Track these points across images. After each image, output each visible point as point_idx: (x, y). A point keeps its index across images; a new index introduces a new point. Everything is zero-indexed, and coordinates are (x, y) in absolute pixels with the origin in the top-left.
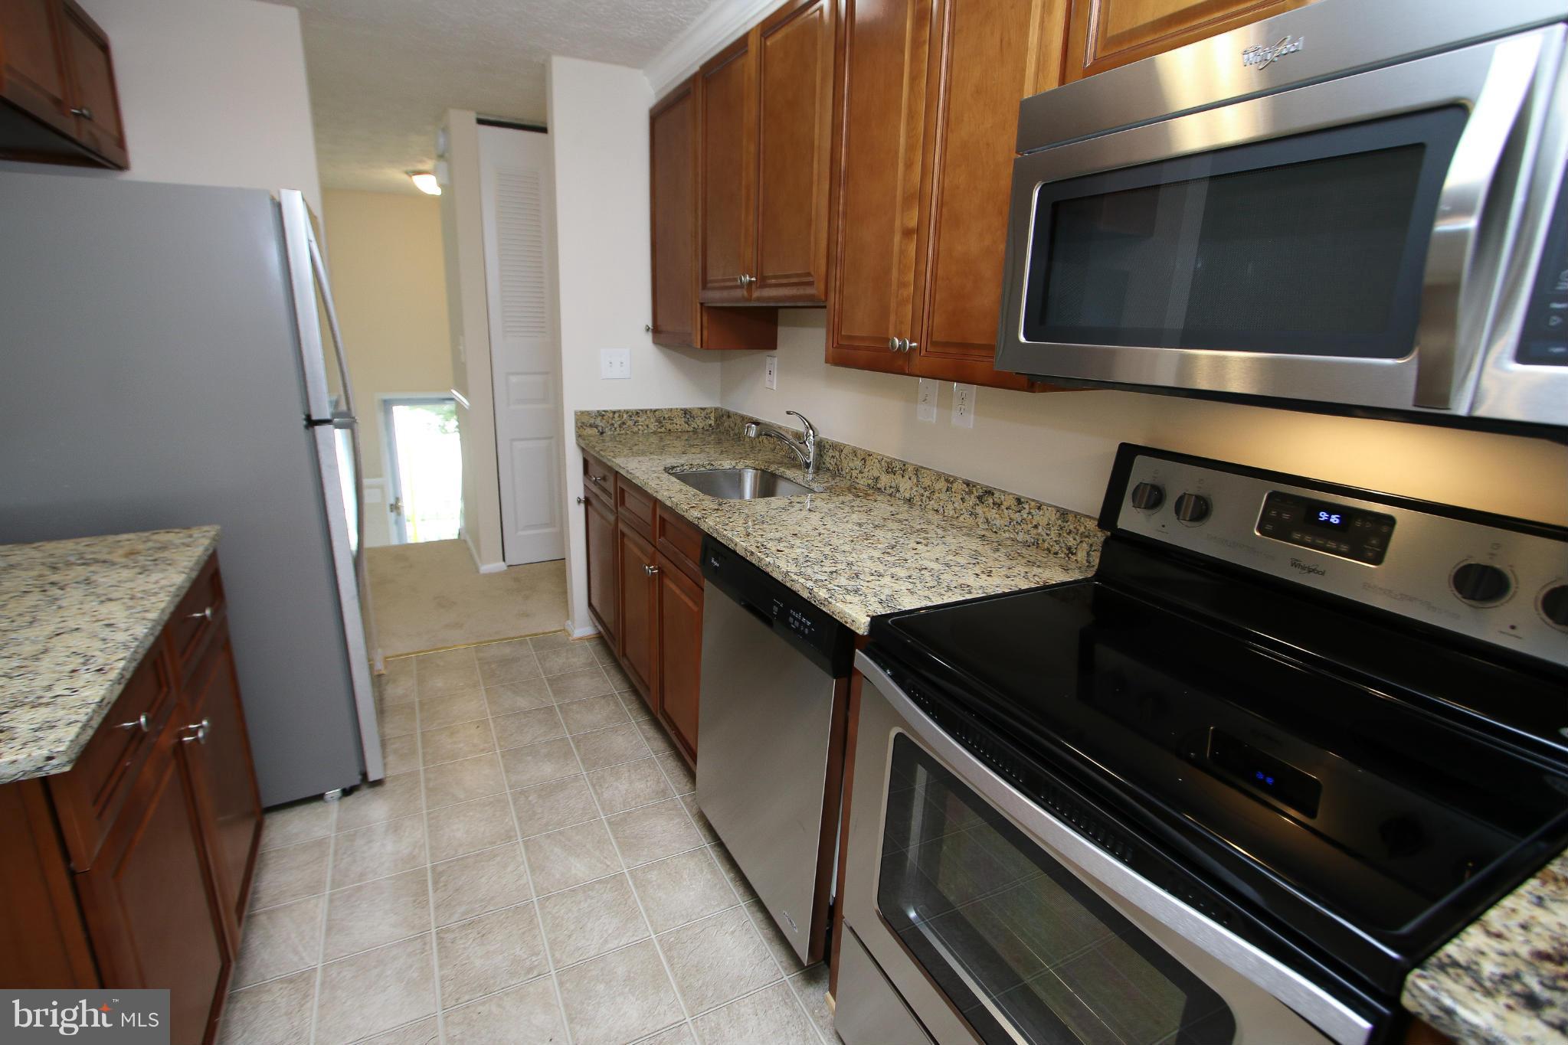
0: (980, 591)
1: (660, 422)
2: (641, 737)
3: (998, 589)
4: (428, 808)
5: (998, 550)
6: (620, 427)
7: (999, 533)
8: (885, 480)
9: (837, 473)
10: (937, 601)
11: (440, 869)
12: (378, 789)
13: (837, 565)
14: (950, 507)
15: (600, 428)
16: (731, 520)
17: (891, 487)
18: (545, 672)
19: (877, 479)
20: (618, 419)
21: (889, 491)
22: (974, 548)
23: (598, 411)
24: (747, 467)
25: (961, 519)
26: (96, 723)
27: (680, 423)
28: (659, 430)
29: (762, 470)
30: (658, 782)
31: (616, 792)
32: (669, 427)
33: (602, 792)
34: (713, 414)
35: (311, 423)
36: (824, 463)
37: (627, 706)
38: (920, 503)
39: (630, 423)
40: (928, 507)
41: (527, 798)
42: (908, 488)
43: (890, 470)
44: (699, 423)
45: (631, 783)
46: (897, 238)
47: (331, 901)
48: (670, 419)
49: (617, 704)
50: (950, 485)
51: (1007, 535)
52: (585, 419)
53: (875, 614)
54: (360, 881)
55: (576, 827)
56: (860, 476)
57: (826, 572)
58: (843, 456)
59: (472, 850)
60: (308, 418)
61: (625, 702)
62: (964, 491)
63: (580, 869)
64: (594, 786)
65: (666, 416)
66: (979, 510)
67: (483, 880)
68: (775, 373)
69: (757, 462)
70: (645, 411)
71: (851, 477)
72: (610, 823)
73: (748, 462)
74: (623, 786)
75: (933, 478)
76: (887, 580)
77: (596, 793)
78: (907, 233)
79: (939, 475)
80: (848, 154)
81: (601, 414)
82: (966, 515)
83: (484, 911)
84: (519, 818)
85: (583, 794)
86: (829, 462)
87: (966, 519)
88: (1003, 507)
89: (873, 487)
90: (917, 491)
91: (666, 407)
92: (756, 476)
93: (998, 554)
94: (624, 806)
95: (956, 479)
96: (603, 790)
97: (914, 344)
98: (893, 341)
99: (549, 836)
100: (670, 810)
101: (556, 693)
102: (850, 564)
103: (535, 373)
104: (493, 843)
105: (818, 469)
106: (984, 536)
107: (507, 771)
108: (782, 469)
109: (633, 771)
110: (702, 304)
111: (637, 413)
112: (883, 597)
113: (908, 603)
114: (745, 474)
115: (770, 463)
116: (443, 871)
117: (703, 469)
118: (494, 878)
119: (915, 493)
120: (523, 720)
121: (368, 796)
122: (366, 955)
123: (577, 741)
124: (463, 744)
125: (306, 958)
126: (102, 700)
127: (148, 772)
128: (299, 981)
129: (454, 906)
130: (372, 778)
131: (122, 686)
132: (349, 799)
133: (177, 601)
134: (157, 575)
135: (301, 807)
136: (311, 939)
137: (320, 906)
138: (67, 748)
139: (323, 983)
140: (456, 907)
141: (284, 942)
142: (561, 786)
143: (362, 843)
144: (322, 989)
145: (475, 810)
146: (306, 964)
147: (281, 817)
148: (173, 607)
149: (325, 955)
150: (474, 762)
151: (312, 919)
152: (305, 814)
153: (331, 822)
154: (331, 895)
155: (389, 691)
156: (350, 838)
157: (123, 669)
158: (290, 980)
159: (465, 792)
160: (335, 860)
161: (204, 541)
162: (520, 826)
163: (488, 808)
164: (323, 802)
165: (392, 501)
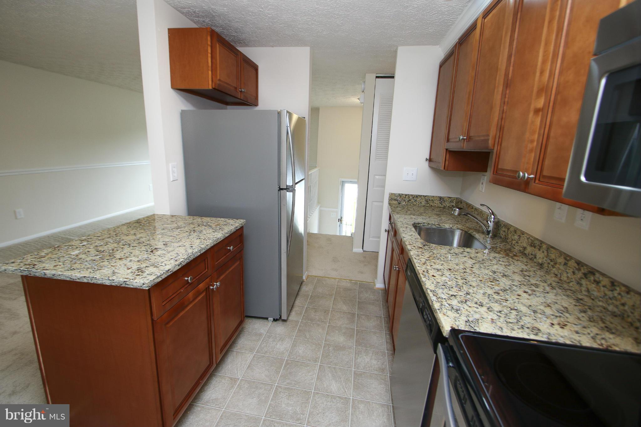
0: (545, 336)
1: (427, 202)
2: (384, 340)
3: (561, 339)
4: (296, 337)
5: (585, 312)
6: (408, 202)
7: (596, 300)
8: (529, 250)
9: (505, 240)
10: (507, 332)
11: (289, 362)
12: (284, 322)
13: (459, 292)
14: (565, 275)
15: (399, 201)
16: (423, 254)
17: (532, 254)
18: (358, 298)
19: (525, 248)
20: (408, 198)
21: (531, 257)
22: (566, 306)
23: (399, 194)
24: (458, 229)
25: (571, 284)
26: (163, 277)
27: (437, 203)
28: (426, 205)
29: (465, 231)
30: (383, 364)
31: (363, 360)
32: (431, 204)
33: (358, 358)
34: (455, 200)
35: (280, 189)
36: (499, 234)
37: (384, 324)
38: (547, 268)
39: (413, 200)
40: (551, 271)
41: (329, 347)
42: (542, 257)
43: (533, 245)
44: (447, 204)
45: (371, 359)
46: (531, 114)
47: (254, 357)
48: (432, 200)
49: (381, 321)
50: (566, 262)
51: (601, 304)
52: (393, 197)
53: (456, 328)
54: (265, 354)
55: (341, 369)
56: (516, 244)
57: (449, 294)
58: (509, 232)
59: (302, 360)
60: (279, 187)
61: (384, 321)
62: (575, 267)
63: (334, 387)
64: (356, 354)
65: (431, 199)
66: (584, 282)
67: (300, 373)
68: (484, 185)
69: (464, 227)
70: (421, 196)
71: (512, 244)
72: (354, 373)
73: (459, 226)
74: (367, 359)
75: (557, 255)
76: (483, 310)
77: (355, 357)
78: (537, 111)
79: (561, 253)
80: (513, 70)
81: (400, 195)
82: (574, 283)
83: (294, 386)
84: (323, 355)
85: (350, 356)
86: (502, 233)
87: (574, 285)
88: (601, 285)
89: (522, 252)
90: (546, 260)
91: (431, 195)
92: (461, 234)
93: (583, 314)
94: (364, 368)
95: (571, 258)
96: (359, 357)
97: (532, 176)
98: (519, 174)
99: (329, 367)
100: (382, 379)
101: (359, 308)
102: (468, 294)
103: (381, 175)
104: (309, 360)
105: (495, 236)
106: (581, 299)
107: (327, 334)
108: (474, 233)
109: (374, 354)
110: (447, 149)
111: (417, 197)
112: (471, 319)
113: (485, 328)
114: (456, 232)
115: (470, 229)
116: (290, 363)
117: (434, 226)
118: (304, 375)
119: (545, 261)
120: (342, 315)
121: (281, 324)
122: (254, 382)
123: (358, 332)
124: (317, 317)
125: (239, 373)
126: (169, 270)
127: (191, 295)
128: (234, 380)
129: (287, 379)
130: (283, 318)
131: (180, 267)
132: (275, 323)
133: (215, 243)
134: (216, 233)
135: (261, 320)
136: (243, 367)
137: (250, 357)
138: (148, 283)
139: (238, 385)
140: (287, 380)
141: (236, 364)
142: (343, 348)
143: (271, 340)
144: (237, 387)
145: (310, 344)
146: (238, 376)
147: (255, 321)
148: (213, 245)
149: (243, 375)
150: (318, 325)
151: (246, 360)
152: (262, 322)
153: (267, 329)
154: (255, 355)
155: (304, 288)
156: (269, 337)
157: (182, 262)
158: (231, 379)
159: (310, 336)
160: (261, 343)
161: (237, 225)
162: (322, 357)
163: (314, 345)
164: (267, 320)
165: (340, 218)
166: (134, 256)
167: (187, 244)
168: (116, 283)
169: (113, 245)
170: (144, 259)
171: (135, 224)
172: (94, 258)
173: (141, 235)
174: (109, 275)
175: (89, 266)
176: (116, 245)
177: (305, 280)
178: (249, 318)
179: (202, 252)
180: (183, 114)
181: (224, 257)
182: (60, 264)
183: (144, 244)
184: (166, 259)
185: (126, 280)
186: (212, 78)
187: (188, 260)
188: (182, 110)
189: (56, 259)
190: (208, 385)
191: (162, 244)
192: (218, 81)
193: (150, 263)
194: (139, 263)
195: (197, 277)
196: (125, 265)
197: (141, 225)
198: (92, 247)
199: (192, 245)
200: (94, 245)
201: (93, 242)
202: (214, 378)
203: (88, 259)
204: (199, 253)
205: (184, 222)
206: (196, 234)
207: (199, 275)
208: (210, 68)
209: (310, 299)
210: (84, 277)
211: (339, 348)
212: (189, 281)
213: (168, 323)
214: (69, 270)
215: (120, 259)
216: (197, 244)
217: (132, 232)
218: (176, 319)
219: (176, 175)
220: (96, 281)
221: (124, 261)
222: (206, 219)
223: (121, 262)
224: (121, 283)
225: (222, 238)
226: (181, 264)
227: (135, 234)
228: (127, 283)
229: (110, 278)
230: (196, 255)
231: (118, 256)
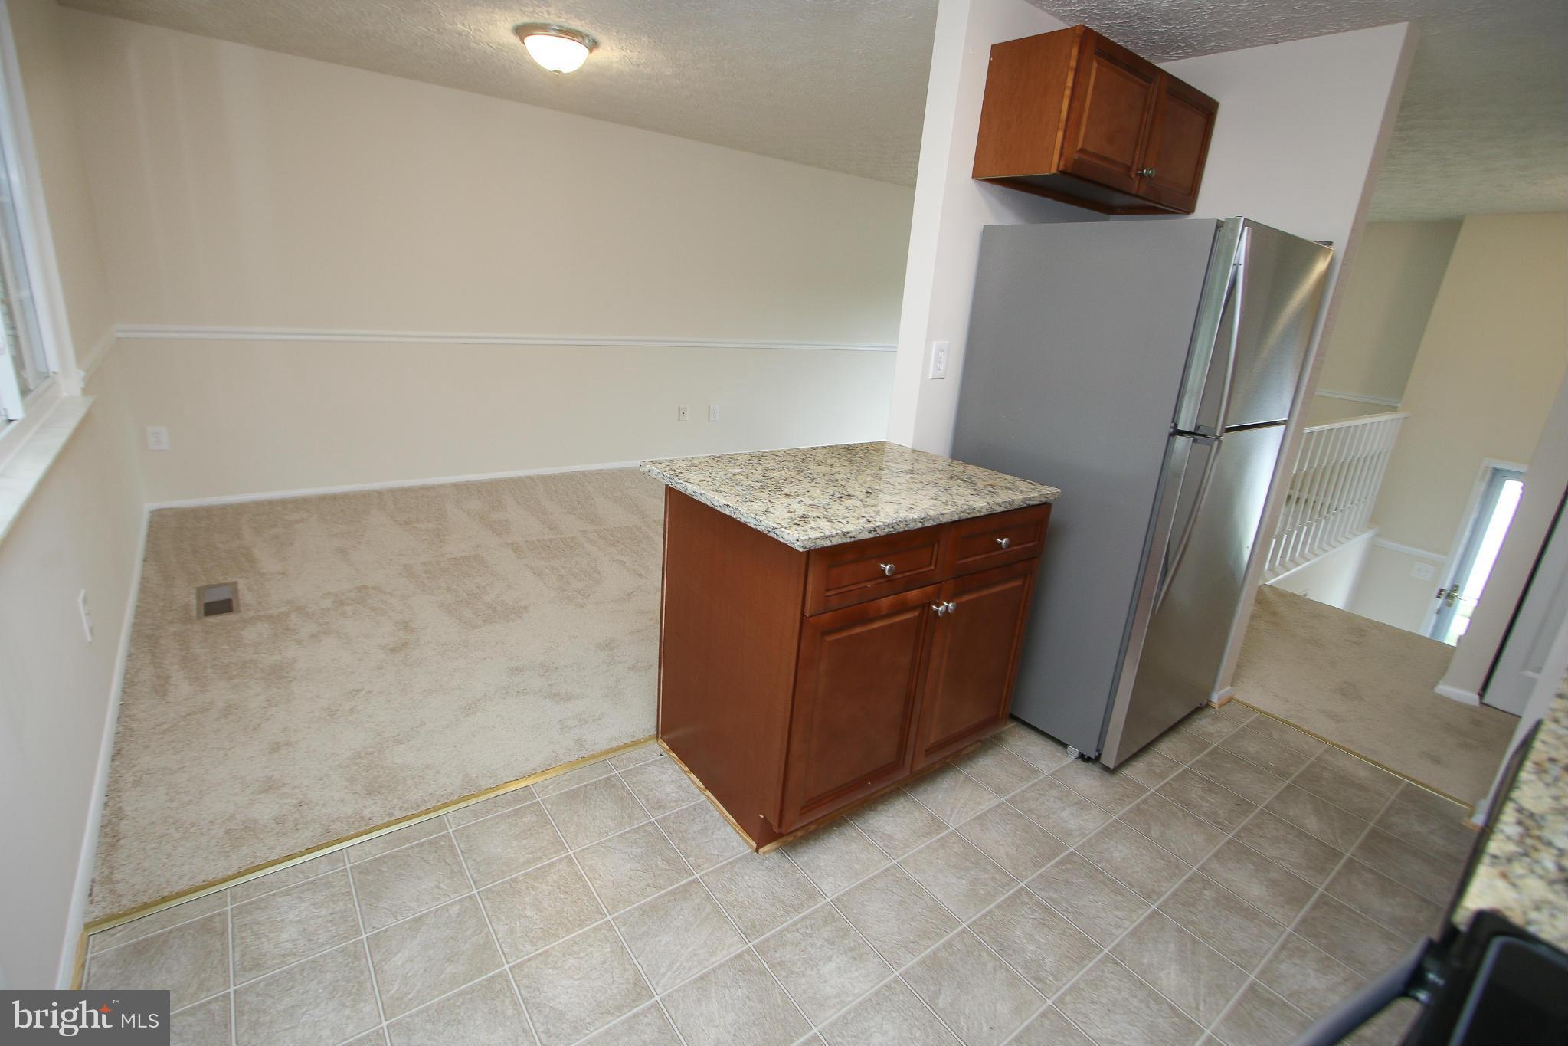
4: (1121, 818)
11: (1075, 858)
12: (1106, 774)
18: (1379, 822)
31: (1300, 976)
33: (1284, 961)
35: (1176, 428)
41: (1204, 889)
47: (998, 806)
54: (1025, 813)
59: (1111, 873)
63: (1170, 978)
64: (1283, 947)
67: (1091, 897)
72: (1251, 987)
77: (1277, 955)
83: (1064, 913)
84: (1175, 894)
85: (1262, 942)
96: (1289, 961)
99: (1180, 931)
101: (1366, 848)
104: (1132, 885)
107: (1215, 856)
116: (1076, 862)
118: (1099, 905)
120: (1290, 836)
121: (1095, 773)
122: (976, 851)
123: (1323, 901)
124: (1207, 805)
125: (953, 818)
126: (848, 533)
127: (885, 603)
128: (936, 824)
129: (1052, 888)
130: (1103, 760)
131: (871, 536)
132: (1081, 764)
133: (964, 516)
134: (976, 499)
135: (1051, 743)
136: (966, 812)
137: (991, 802)
138: (806, 540)
139: (942, 838)
140: (1053, 890)
141: (955, 799)
142: (1249, 914)
143: (1054, 793)
144: (939, 840)
145: (1151, 853)
146: (949, 821)
147: (1033, 737)
148: (956, 518)
149: (960, 827)
150: (1200, 824)
151: (979, 804)
152: (1049, 748)
153: (1055, 767)
154: (1003, 803)
155: (1203, 724)
156: (1052, 786)
157: (878, 527)
158: (933, 819)
159: (1162, 836)
160: (1029, 788)
161: (1034, 494)
162: (1169, 899)
163: (1163, 862)
164: (1064, 750)
165: (1447, 586)
166: (810, 497)
167: (905, 503)
168: (763, 528)
169: (790, 473)
170: (822, 505)
171: (842, 450)
172: (753, 484)
173: (841, 470)
174: (758, 512)
175: (741, 493)
176: (793, 474)
177: (1217, 708)
178: (1025, 727)
179: (927, 525)
180: (988, 233)
181: (984, 556)
182: (709, 480)
183: (836, 484)
184: (855, 514)
185: (776, 526)
186: (1062, 147)
187: (891, 529)
188: (985, 226)
189: (708, 473)
190: (886, 805)
191: (864, 491)
192: (1077, 155)
193: (826, 513)
194: (810, 509)
195: (907, 574)
196: (789, 505)
197: (850, 454)
198: (760, 469)
199: (912, 506)
200: (765, 466)
201: (766, 462)
202: (902, 799)
203: (745, 483)
204: (921, 524)
205: (928, 465)
206: (935, 490)
207: (914, 570)
208: (1062, 125)
209: (1207, 755)
210: (728, 505)
211: (1230, 903)
212: (887, 573)
213: (829, 633)
214: (713, 491)
215: (787, 495)
216: (925, 506)
217: (830, 461)
218: (845, 634)
219: (942, 366)
220: (740, 516)
221: (790, 500)
222: (973, 470)
223: (785, 500)
224: (769, 530)
225: (984, 512)
226: (875, 531)
227: (832, 465)
228: (777, 531)
229: (757, 517)
230: (912, 526)
231: (786, 491)
